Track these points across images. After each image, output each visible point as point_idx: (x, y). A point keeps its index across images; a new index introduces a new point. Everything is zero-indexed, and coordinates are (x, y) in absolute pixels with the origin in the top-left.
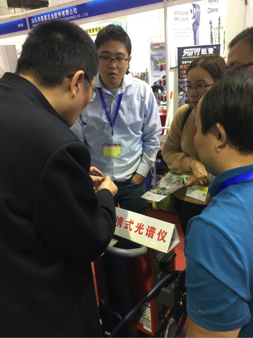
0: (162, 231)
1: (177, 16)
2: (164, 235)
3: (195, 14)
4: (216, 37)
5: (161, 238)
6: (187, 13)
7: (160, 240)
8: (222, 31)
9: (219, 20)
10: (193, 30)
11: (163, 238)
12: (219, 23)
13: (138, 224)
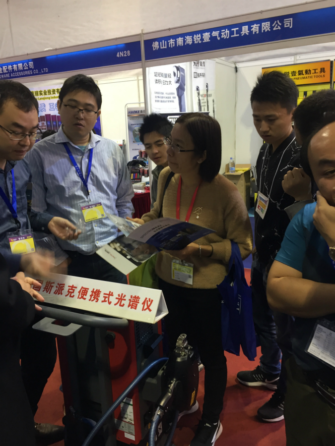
0: (148, 299)
1: (158, 78)
2: (149, 303)
3: (179, 78)
4: (205, 106)
5: (146, 307)
6: (170, 76)
7: (145, 310)
8: (210, 99)
9: (207, 86)
10: (178, 95)
11: (148, 308)
12: (207, 90)
13: (119, 295)
